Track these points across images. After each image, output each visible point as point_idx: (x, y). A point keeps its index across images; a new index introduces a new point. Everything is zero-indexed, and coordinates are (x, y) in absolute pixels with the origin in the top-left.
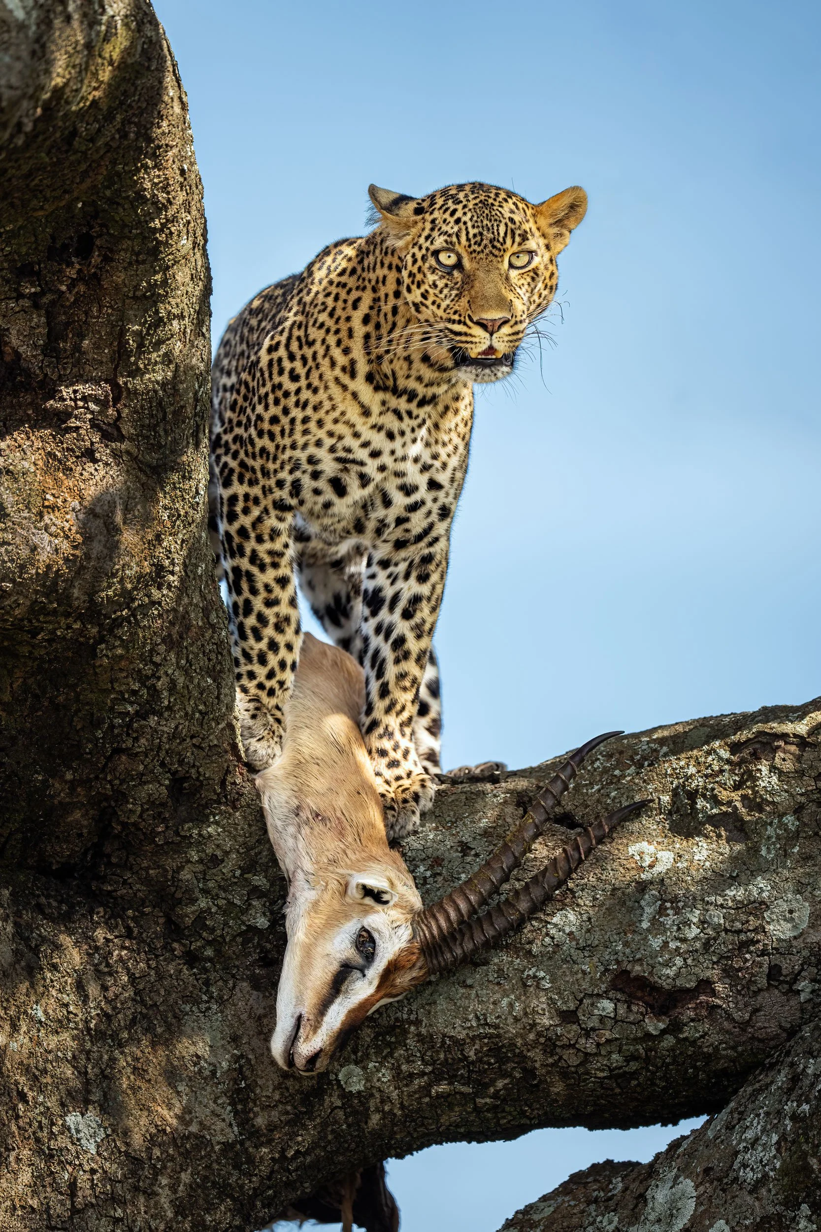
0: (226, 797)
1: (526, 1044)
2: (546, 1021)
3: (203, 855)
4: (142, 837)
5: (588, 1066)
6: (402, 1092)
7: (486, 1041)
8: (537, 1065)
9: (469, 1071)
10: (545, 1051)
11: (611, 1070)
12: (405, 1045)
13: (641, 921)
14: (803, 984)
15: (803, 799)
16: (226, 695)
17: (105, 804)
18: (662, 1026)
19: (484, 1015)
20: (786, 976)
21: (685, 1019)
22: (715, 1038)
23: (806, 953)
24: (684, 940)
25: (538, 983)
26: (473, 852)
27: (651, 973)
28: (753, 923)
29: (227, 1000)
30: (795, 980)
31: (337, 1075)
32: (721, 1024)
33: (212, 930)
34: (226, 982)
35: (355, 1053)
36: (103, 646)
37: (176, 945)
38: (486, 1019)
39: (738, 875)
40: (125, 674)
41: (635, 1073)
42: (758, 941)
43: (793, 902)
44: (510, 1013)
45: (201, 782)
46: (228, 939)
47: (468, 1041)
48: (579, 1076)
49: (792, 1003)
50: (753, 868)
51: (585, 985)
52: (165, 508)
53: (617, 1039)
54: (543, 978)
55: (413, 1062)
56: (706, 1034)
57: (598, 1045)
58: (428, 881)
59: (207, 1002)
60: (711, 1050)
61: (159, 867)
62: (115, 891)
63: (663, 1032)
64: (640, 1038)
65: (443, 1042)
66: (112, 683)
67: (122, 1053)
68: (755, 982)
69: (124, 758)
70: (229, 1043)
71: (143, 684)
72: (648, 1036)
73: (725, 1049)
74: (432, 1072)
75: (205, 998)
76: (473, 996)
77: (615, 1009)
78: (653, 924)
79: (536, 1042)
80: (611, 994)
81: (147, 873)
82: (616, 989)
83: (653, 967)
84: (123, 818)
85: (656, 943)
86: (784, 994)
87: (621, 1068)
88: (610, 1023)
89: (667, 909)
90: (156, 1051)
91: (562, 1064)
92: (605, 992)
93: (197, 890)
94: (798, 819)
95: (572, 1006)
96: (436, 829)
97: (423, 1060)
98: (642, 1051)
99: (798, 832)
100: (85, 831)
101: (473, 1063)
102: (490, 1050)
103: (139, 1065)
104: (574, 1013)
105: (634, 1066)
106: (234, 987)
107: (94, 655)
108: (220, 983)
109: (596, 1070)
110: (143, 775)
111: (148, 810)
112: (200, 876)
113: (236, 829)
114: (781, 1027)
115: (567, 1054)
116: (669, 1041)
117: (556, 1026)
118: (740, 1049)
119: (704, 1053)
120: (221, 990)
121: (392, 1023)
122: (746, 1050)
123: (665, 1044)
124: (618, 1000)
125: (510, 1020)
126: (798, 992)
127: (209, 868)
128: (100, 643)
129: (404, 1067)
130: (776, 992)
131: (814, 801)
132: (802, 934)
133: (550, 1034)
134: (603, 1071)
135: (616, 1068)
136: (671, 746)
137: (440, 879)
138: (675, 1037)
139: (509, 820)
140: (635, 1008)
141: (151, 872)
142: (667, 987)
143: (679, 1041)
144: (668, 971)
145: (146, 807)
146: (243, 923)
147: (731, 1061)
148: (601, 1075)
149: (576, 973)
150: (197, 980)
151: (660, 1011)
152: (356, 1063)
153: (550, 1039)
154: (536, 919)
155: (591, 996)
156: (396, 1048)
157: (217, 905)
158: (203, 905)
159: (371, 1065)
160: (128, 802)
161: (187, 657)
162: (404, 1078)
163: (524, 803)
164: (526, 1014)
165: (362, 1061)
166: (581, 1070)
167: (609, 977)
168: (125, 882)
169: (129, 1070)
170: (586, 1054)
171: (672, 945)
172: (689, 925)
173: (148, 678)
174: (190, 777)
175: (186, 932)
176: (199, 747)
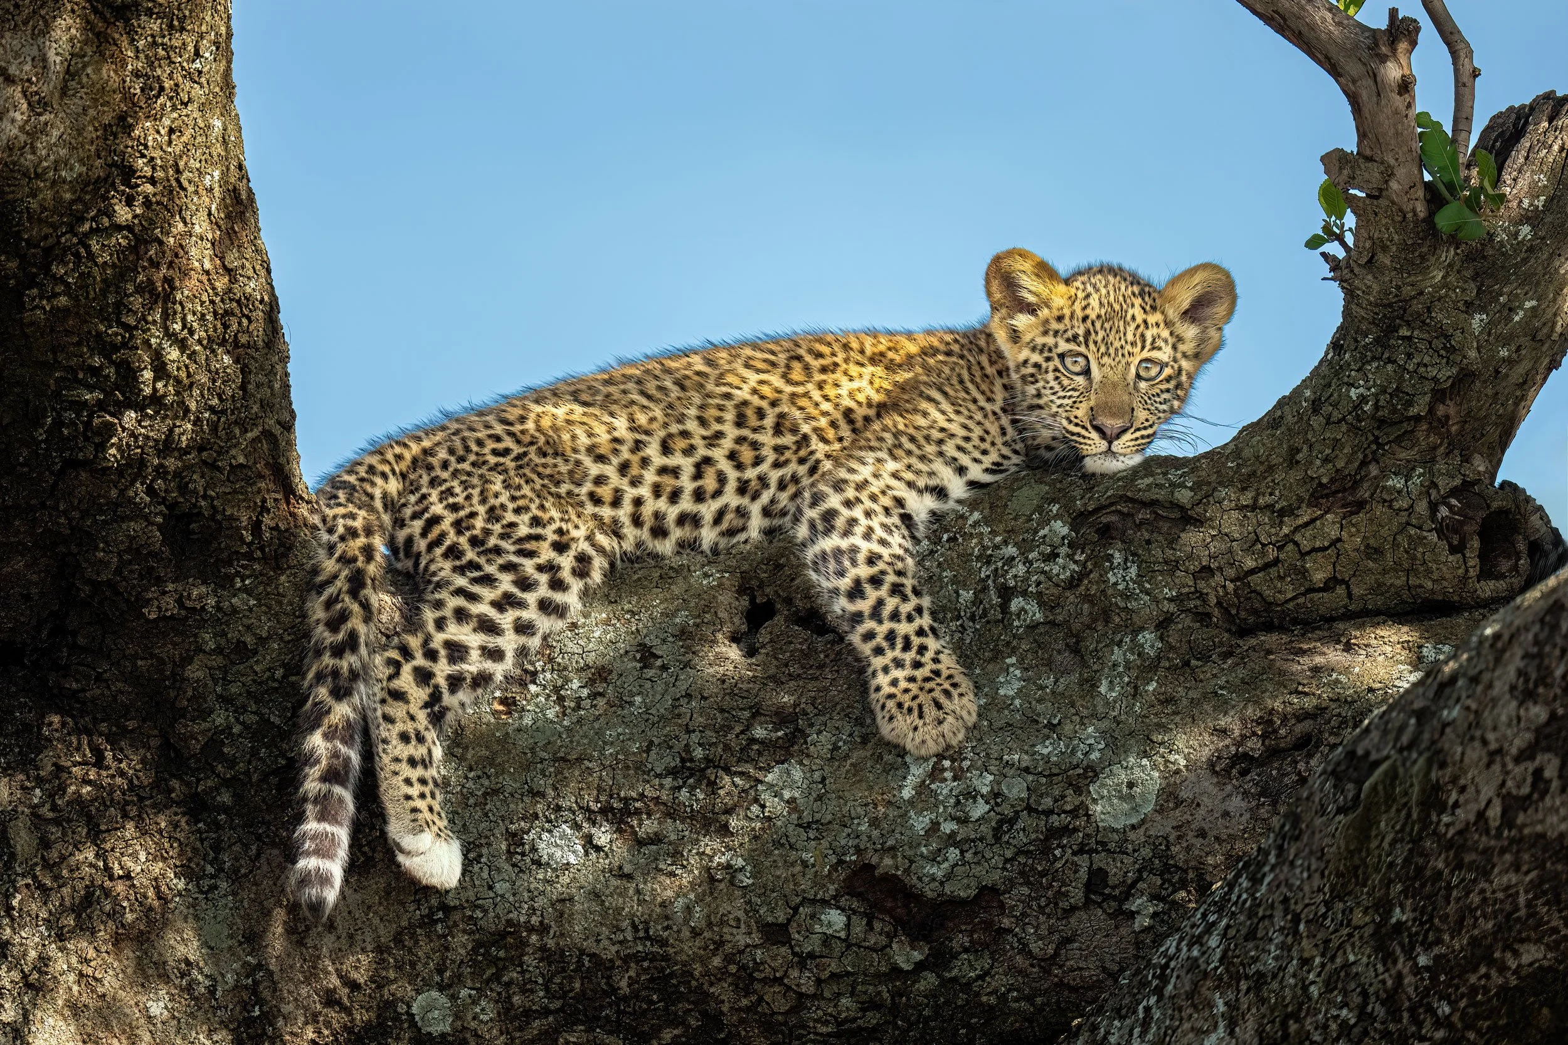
0: (262, 549)
1: (707, 973)
2: (742, 940)
3: (223, 642)
4: (124, 606)
5: (805, 1014)
6: (513, 1039)
7: (646, 964)
8: (725, 1008)
9: (619, 1012)
10: (737, 986)
11: (839, 1024)
12: (521, 965)
13: (901, 787)
14: (1139, 901)
15: (1172, 608)
16: (259, 386)
17: (62, 549)
18: (917, 956)
19: (646, 922)
20: (1114, 888)
21: (955, 945)
22: (1000, 981)
23: (1146, 852)
24: (964, 821)
25: (733, 877)
26: (659, 663)
27: (907, 871)
28: (1071, 800)
29: (246, 876)
30: (1127, 895)
31: (409, 1007)
32: (1011, 958)
33: (232, 763)
34: (246, 847)
35: (440, 971)
36: (35, 291)
37: (175, 783)
38: (647, 931)
39: (1060, 723)
40: (75, 339)
41: (875, 1029)
42: (1076, 830)
43: (1137, 771)
44: (686, 921)
45: (219, 523)
46: (255, 778)
47: (618, 963)
48: (790, 1030)
49: (1123, 931)
50: (1085, 712)
51: (805, 884)
52: (137, 74)
53: (848, 974)
54: (742, 869)
55: (532, 991)
56: (987, 973)
57: (819, 982)
58: (583, 703)
59: (212, 877)
60: (993, 1000)
61: (152, 656)
62: (84, 690)
63: (920, 966)
64: (885, 974)
65: (580, 962)
66: (54, 353)
67: (61, 949)
68: (1066, 895)
69: (84, 475)
70: (241, 943)
71: (108, 357)
72: (896, 970)
73: (1016, 1000)
74: (561, 1010)
75: (210, 869)
76: (631, 892)
77: (848, 925)
78: (919, 793)
79: (723, 972)
80: (843, 902)
81: (134, 665)
82: (853, 894)
83: (911, 862)
84: (89, 573)
85: (920, 823)
86: (1111, 916)
87: (855, 1019)
88: (838, 947)
89: (944, 770)
90: (121, 950)
91: (763, 1008)
92: (835, 897)
93: (211, 698)
94: (1161, 639)
95: (781, 916)
96: (607, 622)
97: (547, 990)
98: (886, 995)
99: (1159, 658)
100: (34, 591)
101: (625, 999)
102: (652, 980)
103: (90, 971)
104: (784, 927)
105: (873, 1018)
106: (258, 855)
107: (21, 307)
108: (237, 848)
109: (816, 1021)
110: (117, 505)
111: (130, 562)
112: (219, 674)
113: (280, 603)
114: (1104, 969)
115: (771, 993)
116: (929, 981)
117: (756, 946)
118: (1039, 1000)
119: (982, 1004)
120: (236, 859)
121: (501, 927)
122: (1048, 1004)
123: (921, 986)
124: (855, 912)
125: (685, 933)
126: (1132, 915)
127: (233, 663)
128: (30, 288)
129: (517, 1000)
130: (1100, 912)
131: (1189, 610)
132: (1143, 821)
133: (746, 959)
134: (826, 1023)
135: (846, 1020)
136: (987, 512)
137: (601, 702)
138: (938, 976)
139: (723, 614)
140: (877, 926)
141: (140, 663)
142: (930, 894)
143: (944, 982)
144: (934, 870)
145: (126, 557)
146: (283, 754)
147: (1026, 1020)
148: (824, 1030)
149: (793, 864)
150: (202, 841)
151: (917, 933)
152: (441, 988)
153: (744, 968)
154: (741, 774)
155: (813, 902)
156: (505, 968)
157: (243, 723)
158: (218, 721)
159: (464, 993)
160: (97, 548)
161: (184, 319)
162: (516, 1017)
163: (751, 589)
164: (710, 925)
165: (450, 986)
166: (793, 1021)
167: (842, 874)
168: (99, 678)
169: (72, 977)
170: (801, 995)
171: (948, 827)
172: (974, 798)
173: (116, 348)
174: (200, 514)
175: (192, 763)
176: (213, 466)
